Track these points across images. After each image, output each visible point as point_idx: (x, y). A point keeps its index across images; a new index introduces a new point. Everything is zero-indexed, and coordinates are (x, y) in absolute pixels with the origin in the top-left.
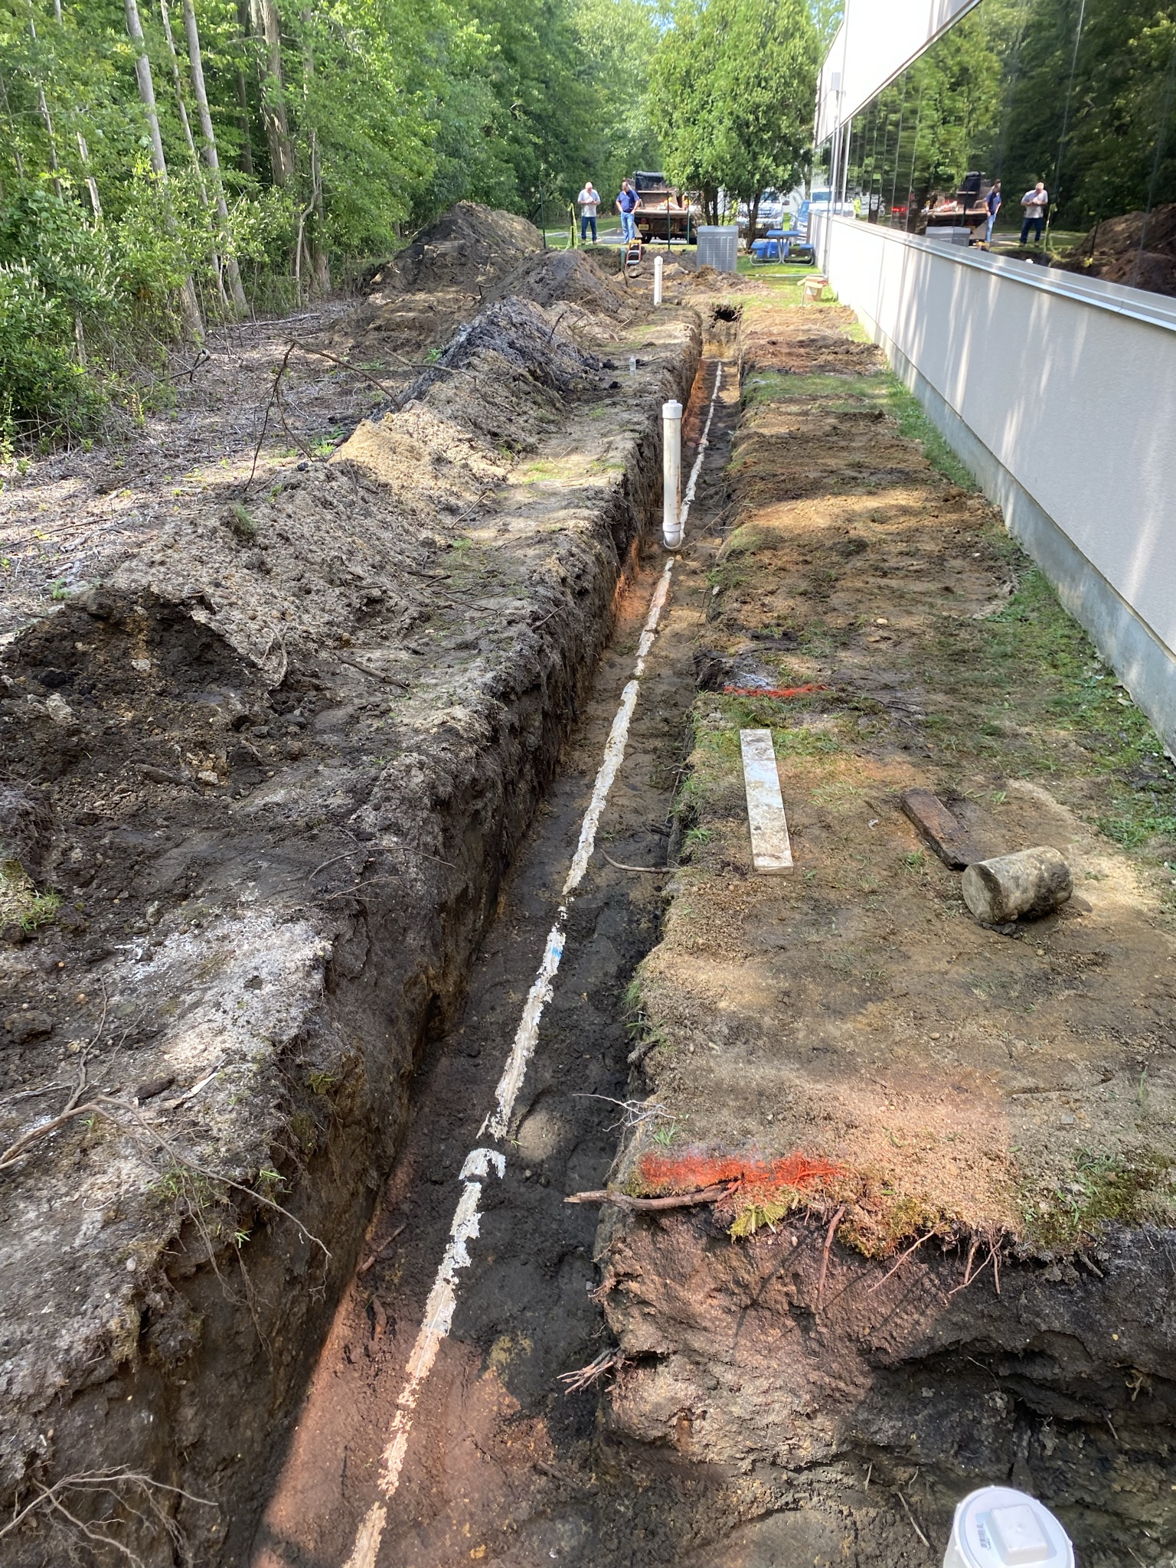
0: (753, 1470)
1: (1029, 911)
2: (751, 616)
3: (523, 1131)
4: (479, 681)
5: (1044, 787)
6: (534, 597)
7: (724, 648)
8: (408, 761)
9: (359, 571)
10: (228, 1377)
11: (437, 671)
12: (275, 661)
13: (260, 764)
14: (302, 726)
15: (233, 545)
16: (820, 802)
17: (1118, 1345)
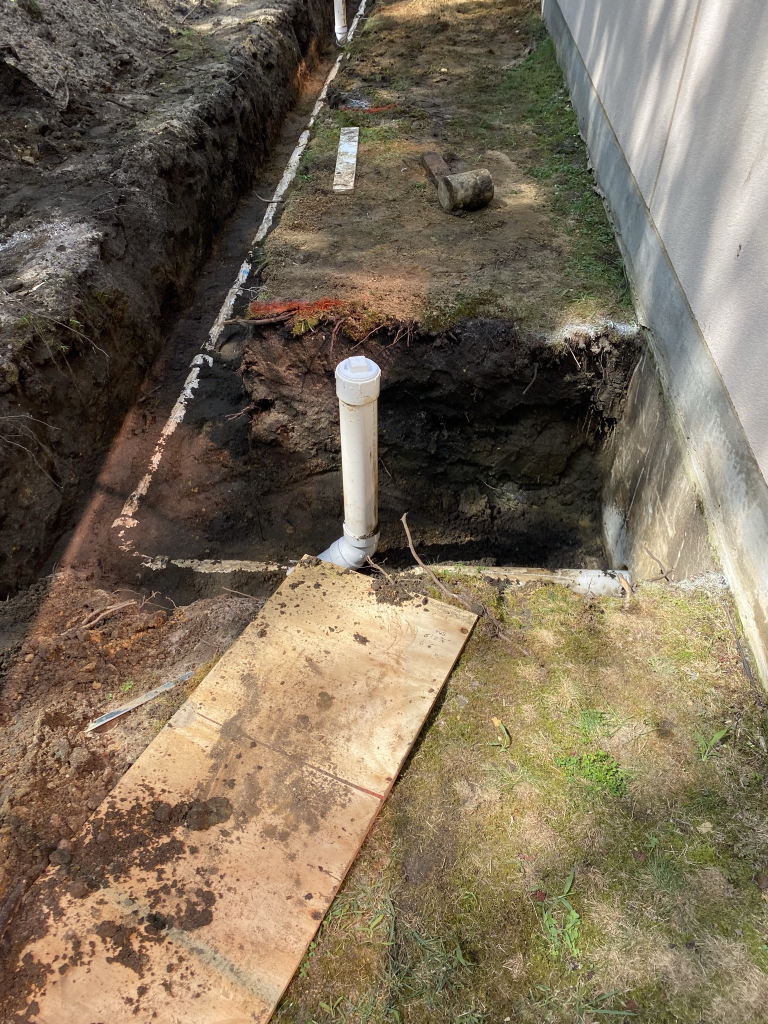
0: (317, 454)
1: (470, 203)
2: (365, 69)
3: (223, 349)
4: (190, 108)
5: (507, 154)
6: (231, 62)
7: (344, 87)
8: (142, 145)
9: (114, 42)
10: (70, 419)
11: (165, 105)
12: (61, 93)
13: (58, 152)
14: (83, 133)
15: (29, 21)
16: (378, 162)
17: (466, 374)
